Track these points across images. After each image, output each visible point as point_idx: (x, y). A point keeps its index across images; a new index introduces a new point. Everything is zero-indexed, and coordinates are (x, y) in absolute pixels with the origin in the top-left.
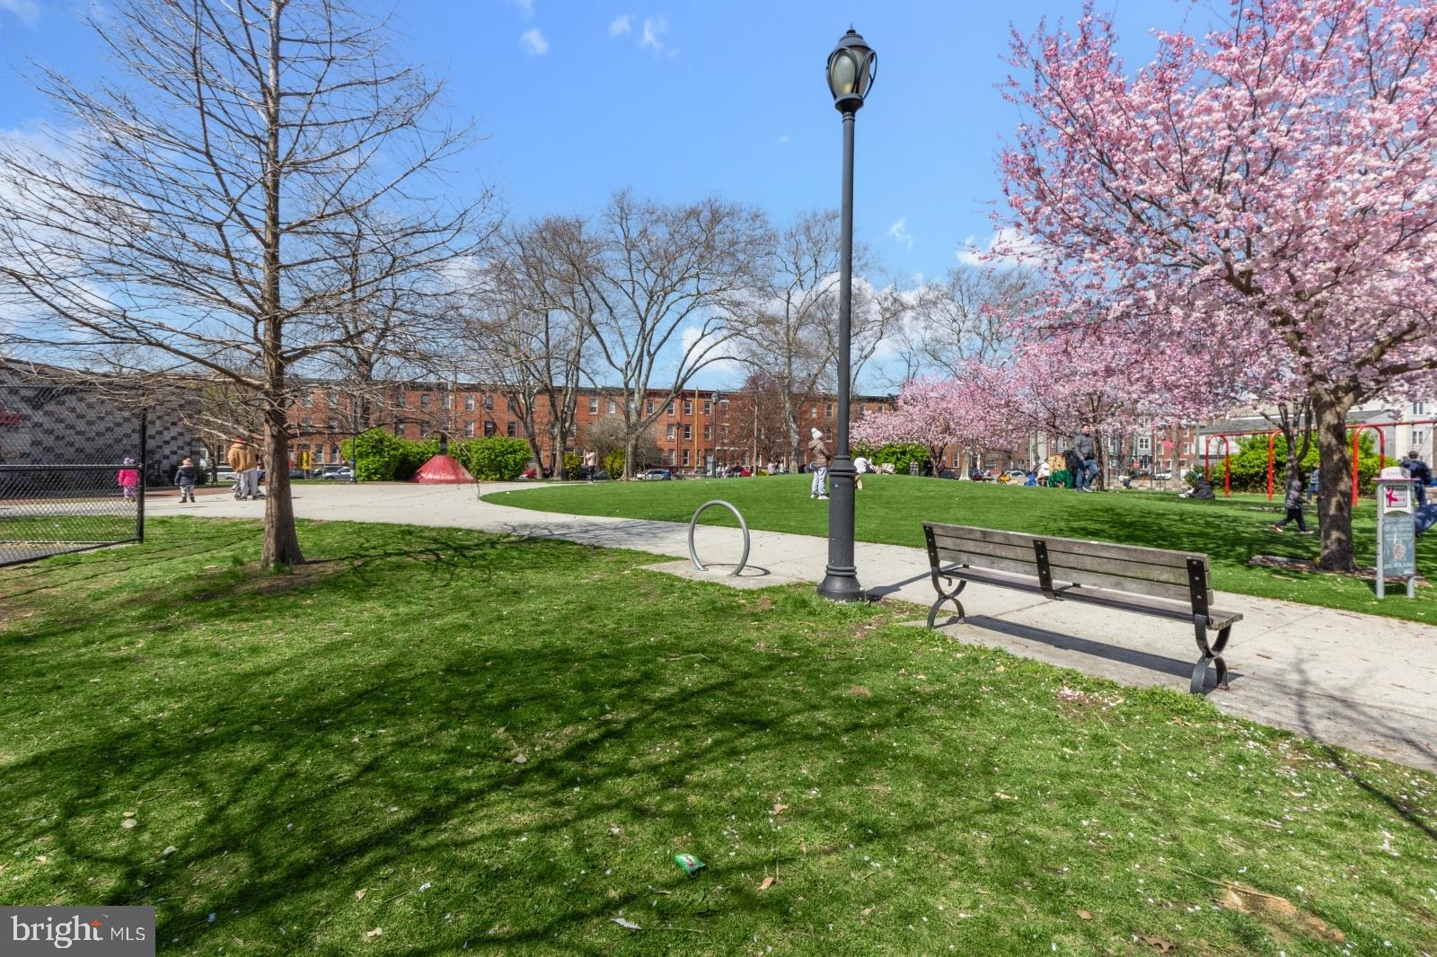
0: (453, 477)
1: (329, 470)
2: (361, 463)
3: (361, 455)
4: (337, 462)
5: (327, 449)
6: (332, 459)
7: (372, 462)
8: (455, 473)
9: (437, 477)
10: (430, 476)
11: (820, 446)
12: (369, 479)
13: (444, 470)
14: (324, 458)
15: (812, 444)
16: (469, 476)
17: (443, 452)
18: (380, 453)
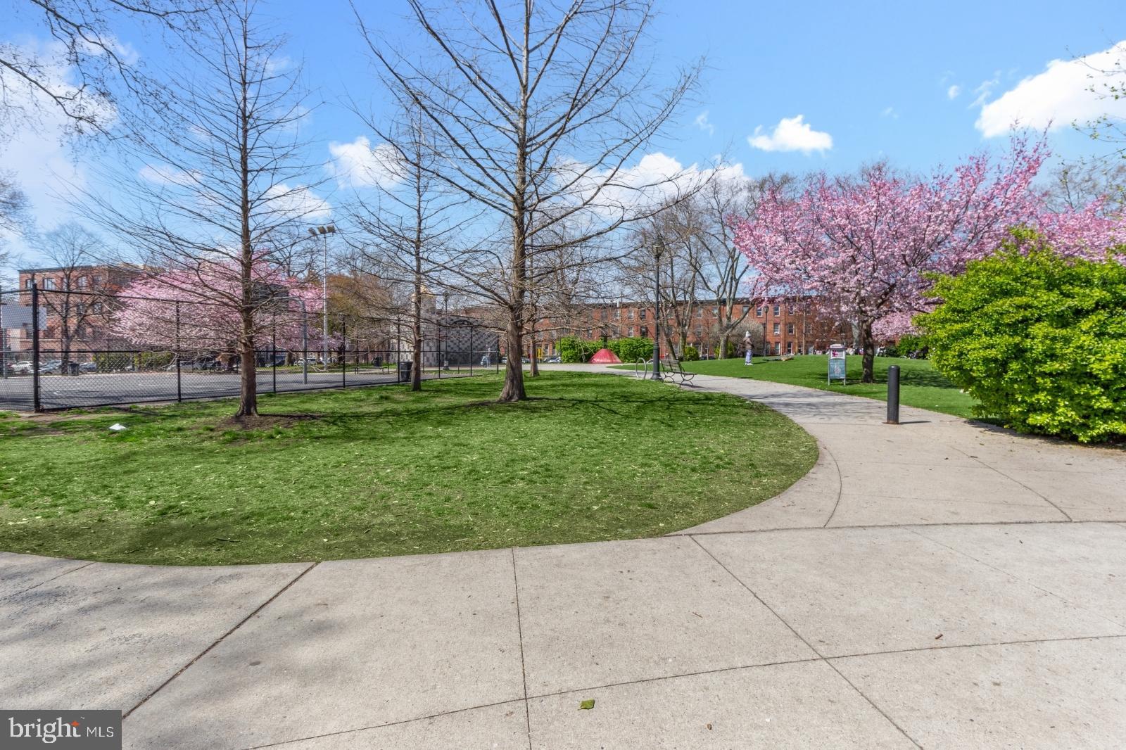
0: (609, 361)
1: (552, 359)
2: (564, 353)
3: (565, 349)
4: (556, 354)
5: (550, 347)
6: (553, 352)
7: (569, 353)
8: (611, 359)
9: (602, 361)
10: (598, 360)
11: (748, 340)
12: (568, 361)
13: (605, 356)
14: (549, 352)
15: (745, 339)
16: (619, 360)
17: (606, 347)
18: (574, 348)
